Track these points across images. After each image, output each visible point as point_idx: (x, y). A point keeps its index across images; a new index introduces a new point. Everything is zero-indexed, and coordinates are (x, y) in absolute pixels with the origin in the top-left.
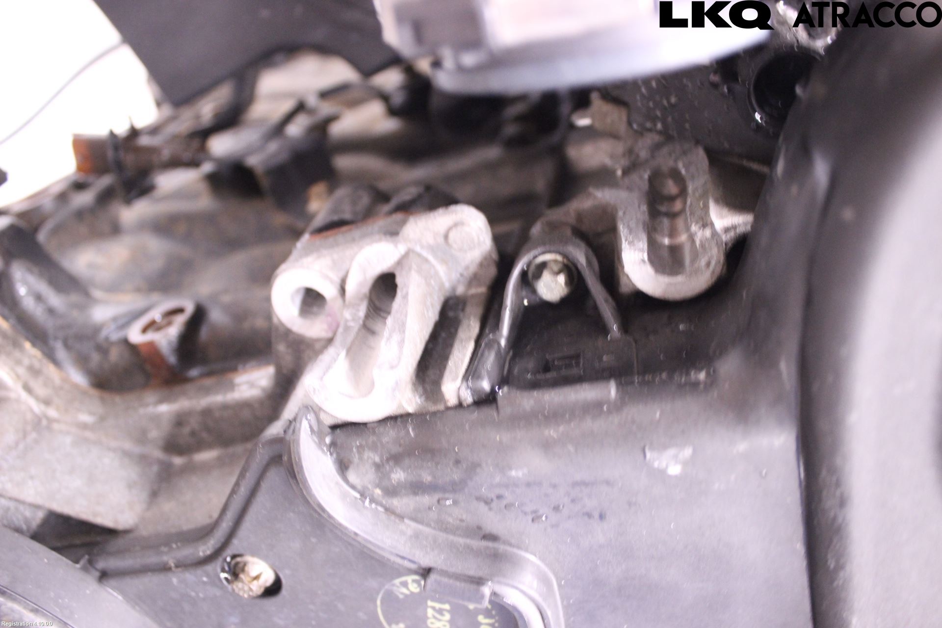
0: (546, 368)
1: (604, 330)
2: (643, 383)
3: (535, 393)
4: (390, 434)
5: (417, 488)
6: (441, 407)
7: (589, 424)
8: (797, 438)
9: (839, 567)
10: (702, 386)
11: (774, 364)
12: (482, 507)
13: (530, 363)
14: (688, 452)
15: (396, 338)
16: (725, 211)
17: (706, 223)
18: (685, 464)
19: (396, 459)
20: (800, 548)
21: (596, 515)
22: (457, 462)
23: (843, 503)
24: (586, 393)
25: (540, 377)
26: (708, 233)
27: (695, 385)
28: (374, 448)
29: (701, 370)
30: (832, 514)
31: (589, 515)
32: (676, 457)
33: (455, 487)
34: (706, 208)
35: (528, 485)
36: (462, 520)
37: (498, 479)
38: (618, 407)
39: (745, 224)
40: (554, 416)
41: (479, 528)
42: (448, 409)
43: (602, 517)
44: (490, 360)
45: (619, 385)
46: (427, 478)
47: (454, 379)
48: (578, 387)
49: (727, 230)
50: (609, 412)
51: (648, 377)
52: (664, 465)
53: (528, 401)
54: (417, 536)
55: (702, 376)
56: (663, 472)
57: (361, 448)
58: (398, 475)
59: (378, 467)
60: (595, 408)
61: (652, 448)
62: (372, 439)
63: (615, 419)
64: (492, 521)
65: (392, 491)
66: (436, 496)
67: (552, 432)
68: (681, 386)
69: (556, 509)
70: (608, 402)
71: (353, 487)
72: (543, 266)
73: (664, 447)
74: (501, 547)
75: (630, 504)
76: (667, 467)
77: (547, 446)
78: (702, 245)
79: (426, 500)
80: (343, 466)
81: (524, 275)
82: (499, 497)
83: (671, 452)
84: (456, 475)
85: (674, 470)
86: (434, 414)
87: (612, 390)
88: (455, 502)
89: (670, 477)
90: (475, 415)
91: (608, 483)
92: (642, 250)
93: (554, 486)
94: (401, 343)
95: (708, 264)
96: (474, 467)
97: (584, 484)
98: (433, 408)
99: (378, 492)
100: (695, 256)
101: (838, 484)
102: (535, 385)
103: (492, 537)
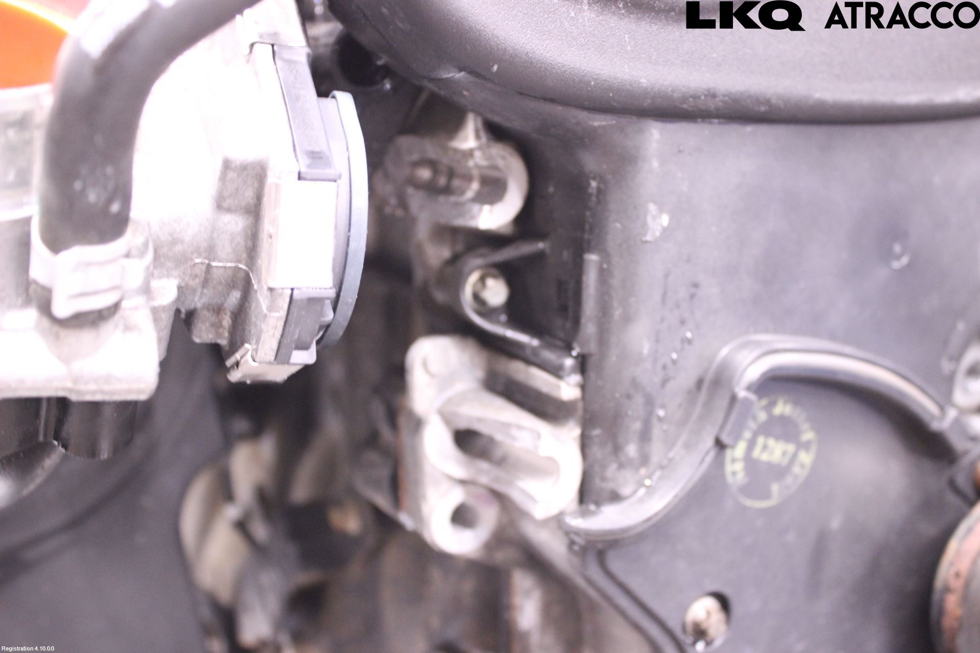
0: (564, 309)
1: (540, 255)
2: (591, 231)
3: (583, 320)
4: (596, 451)
5: (645, 436)
6: (580, 405)
7: (615, 282)
8: (656, 121)
9: (768, 102)
10: (602, 186)
11: (595, 129)
12: (671, 385)
13: (558, 323)
14: (652, 207)
15: (514, 432)
16: (462, 134)
17: (470, 153)
18: (661, 210)
19: (617, 449)
20: (749, 129)
21: (692, 290)
22: (629, 397)
23: (713, 95)
24: (591, 279)
25: (571, 314)
26: (478, 154)
27: (599, 191)
28: (604, 467)
29: (589, 184)
30: (720, 104)
31: (692, 296)
32: (654, 218)
33: (650, 402)
34: (456, 151)
35: (657, 341)
36: (680, 405)
37: (648, 365)
38: (606, 256)
39: (475, 120)
40: (604, 310)
41: (689, 392)
42: (583, 398)
43: (696, 285)
44: (549, 355)
45: (589, 250)
46: (637, 426)
47: (559, 387)
48: (584, 285)
49: (478, 137)
50: (609, 263)
51: (587, 227)
52: (660, 228)
53: (589, 328)
54: (688, 446)
55: (594, 184)
56: (664, 230)
57: (603, 479)
58: (631, 450)
59: (621, 466)
60: (604, 275)
61: (645, 235)
62: (597, 468)
63: (615, 259)
64: (685, 379)
65: (644, 459)
66: (655, 421)
67: (617, 313)
68: (599, 202)
69: (683, 322)
70: (601, 264)
71: (635, 492)
72: (477, 297)
73: (645, 224)
74: (710, 376)
75: (689, 260)
76: (662, 226)
77: (627, 319)
78: (487, 159)
79: (657, 431)
80: (615, 497)
81: (480, 314)
82: (664, 367)
83: (649, 220)
84: (639, 400)
85: (665, 220)
86: (585, 410)
87: (592, 258)
88: (663, 406)
89: (670, 224)
90: (592, 375)
91: (667, 275)
92: (481, 210)
93: (662, 320)
94: (520, 427)
95: (503, 158)
96: (635, 383)
97: (664, 295)
98: (580, 412)
99: (643, 471)
100: (495, 167)
101: (696, 97)
102: (577, 321)
103: (700, 383)
